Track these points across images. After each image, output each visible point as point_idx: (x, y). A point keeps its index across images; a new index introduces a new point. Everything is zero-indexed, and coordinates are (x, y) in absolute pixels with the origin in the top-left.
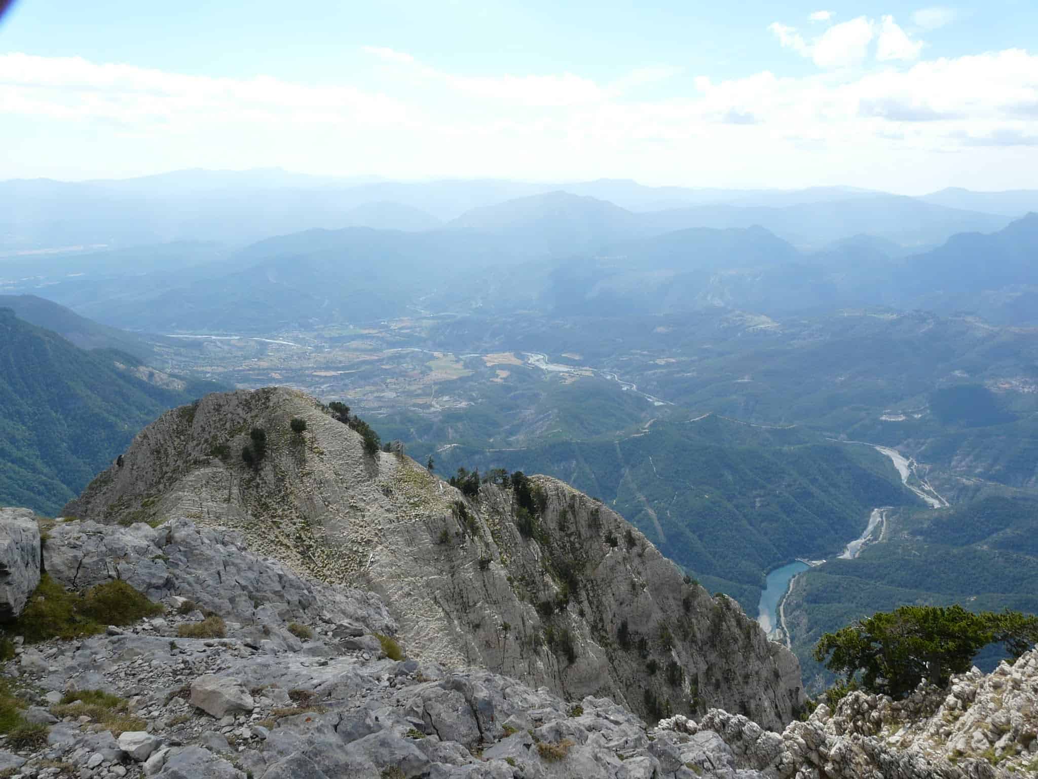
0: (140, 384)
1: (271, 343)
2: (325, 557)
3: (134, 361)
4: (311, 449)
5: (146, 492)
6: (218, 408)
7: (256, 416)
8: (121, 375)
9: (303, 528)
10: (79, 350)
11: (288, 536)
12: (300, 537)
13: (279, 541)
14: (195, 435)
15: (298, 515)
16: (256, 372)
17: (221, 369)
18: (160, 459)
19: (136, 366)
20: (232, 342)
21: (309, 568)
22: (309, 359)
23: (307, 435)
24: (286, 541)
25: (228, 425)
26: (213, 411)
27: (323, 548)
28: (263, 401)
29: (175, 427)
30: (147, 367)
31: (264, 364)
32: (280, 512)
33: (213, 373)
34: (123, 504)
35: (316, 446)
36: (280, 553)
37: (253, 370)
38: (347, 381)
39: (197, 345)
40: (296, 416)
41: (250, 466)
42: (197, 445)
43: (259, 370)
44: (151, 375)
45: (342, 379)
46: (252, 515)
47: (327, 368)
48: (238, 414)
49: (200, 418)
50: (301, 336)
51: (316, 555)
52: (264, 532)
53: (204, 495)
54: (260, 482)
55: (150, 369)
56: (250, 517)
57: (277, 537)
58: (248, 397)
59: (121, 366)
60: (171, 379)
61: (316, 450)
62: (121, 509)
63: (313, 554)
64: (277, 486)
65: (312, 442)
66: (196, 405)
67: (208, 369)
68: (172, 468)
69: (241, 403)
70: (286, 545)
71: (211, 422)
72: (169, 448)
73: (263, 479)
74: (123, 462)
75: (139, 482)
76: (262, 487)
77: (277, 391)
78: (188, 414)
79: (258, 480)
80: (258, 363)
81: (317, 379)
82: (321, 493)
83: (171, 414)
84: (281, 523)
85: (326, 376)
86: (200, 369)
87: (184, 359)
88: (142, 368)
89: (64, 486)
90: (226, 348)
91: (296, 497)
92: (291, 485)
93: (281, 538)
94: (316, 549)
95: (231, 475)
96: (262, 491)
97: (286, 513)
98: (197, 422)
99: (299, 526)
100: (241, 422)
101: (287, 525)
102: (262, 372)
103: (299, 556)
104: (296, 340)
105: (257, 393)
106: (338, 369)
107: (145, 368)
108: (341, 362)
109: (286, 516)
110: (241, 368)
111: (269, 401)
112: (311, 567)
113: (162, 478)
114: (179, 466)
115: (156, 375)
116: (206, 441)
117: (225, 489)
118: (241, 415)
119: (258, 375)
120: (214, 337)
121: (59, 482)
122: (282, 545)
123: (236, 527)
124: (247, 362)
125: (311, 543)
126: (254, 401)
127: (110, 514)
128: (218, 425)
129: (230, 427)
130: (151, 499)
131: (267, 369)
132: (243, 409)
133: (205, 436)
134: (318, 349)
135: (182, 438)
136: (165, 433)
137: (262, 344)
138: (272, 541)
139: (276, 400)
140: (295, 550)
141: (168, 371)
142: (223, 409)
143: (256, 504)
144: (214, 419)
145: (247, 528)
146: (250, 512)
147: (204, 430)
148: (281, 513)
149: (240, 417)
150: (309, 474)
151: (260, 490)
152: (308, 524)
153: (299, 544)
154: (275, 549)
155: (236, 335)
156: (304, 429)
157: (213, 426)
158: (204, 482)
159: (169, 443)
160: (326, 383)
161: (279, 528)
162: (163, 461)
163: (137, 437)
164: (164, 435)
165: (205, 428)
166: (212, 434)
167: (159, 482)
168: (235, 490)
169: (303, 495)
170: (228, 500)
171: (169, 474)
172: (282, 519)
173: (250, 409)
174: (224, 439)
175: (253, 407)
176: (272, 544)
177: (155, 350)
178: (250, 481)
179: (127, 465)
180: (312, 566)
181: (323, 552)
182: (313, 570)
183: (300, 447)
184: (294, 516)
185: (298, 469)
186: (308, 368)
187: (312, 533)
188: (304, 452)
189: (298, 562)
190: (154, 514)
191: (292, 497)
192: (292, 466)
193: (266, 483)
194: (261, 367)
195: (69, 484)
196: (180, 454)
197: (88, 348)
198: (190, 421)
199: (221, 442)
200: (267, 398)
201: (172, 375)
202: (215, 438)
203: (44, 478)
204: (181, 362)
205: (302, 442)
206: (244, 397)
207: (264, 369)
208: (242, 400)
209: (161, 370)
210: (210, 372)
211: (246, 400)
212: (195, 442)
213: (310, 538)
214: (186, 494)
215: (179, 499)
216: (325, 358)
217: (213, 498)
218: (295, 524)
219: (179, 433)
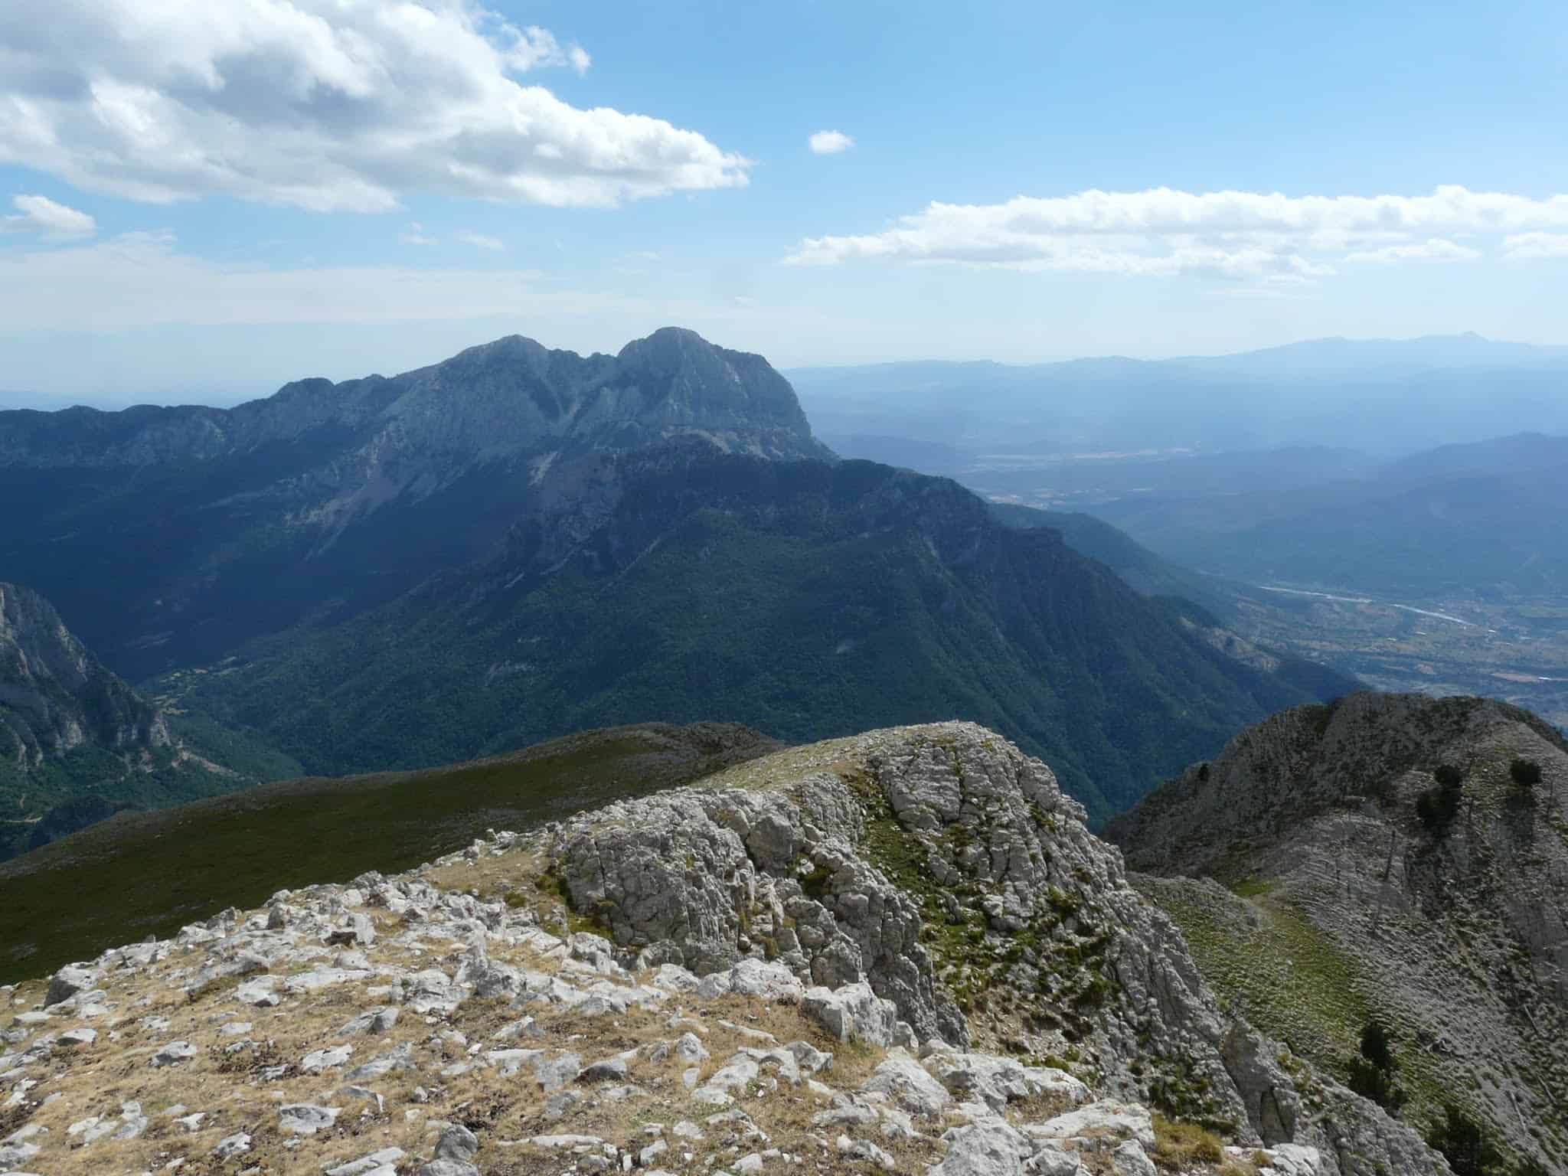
0: (1212, 656)
1: (1425, 616)
2: (1555, 1022)
3: (1209, 620)
4: (1546, 819)
5: (1237, 828)
6: (1371, 717)
7: (1440, 742)
8: (1186, 636)
9: (1515, 957)
10: (1134, 594)
11: (1485, 964)
12: (1508, 973)
13: (1469, 969)
14: (1328, 755)
15: (1507, 931)
16: (1393, 659)
17: (1335, 647)
18: (1264, 780)
19: (1208, 626)
20: (1359, 607)
21: (1521, 1033)
22: (1488, 649)
23: (1540, 792)
24: (1480, 972)
25: (1386, 748)
26: (1362, 721)
27: (1552, 1005)
28: (1456, 718)
29: (1295, 735)
30: (1225, 629)
31: (1407, 648)
32: (1474, 917)
33: (1322, 652)
34: (1200, 839)
35: (1555, 815)
36: (1467, 991)
37: (1387, 654)
38: (1557, 696)
39: (1302, 606)
40: (1520, 755)
41: (1427, 826)
42: (1330, 771)
43: (1397, 656)
44: (1230, 642)
45: (1547, 692)
46: (1423, 911)
47: (1518, 669)
48: (1406, 733)
49: (1337, 730)
50: (1478, 610)
51: (1537, 1013)
52: (1441, 947)
53: (1344, 858)
54: (1443, 857)
55: (1230, 633)
56: (1418, 913)
57: (1464, 960)
58: (1428, 708)
59: (1188, 624)
60: (1258, 652)
61: (1555, 822)
62: (1197, 846)
63: (1532, 1011)
64: (1473, 872)
65: (1549, 807)
66: (1334, 705)
67: (1315, 644)
68: (1283, 799)
69: (1413, 715)
70: (1480, 979)
71: (1357, 739)
72: (1281, 768)
73: (1448, 853)
74: (1208, 775)
75: (1229, 811)
76: (1446, 867)
77: (1485, 705)
78: (1320, 719)
79: (1439, 853)
80: (1398, 645)
81: (1500, 685)
82: (1559, 903)
83: (1291, 715)
84: (1474, 938)
85: (1516, 682)
86: (1304, 643)
87: (1280, 625)
88: (1218, 632)
89: (1090, 782)
90: (1348, 616)
91: (1509, 899)
92: (1501, 875)
93: (1472, 965)
94: (1538, 1003)
95: (1394, 835)
96: (1445, 874)
97: (1485, 922)
98: (1333, 735)
99: (1508, 951)
100: (1411, 746)
101: (1485, 944)
102: (1401, 659)
103: (1503, 1006)
104: (1468, 615)
105: (1445, 702)
106: (1543, 673)
107: (1221, 631)
108: (1548, 662)
109: (1485, 927)
110: (1367, 649)
111: (1467, 719)
112: (1526, 1034)
113: (1266, 811)
114: (1294, 799)
115: (1236, 644)
116: (1345, 767)
117: (1381, 856)
118: (1412, 735)
119: (1396, 664)
120: (1329, 597)
121: (1086, 776)
122: (1472, 976)
123: (1393, 925)
124: (1380, 641)
125: (1529, 988)
126: (1437, 715)
127: (1180, 849)
128: (1368, 744)
129: (1390, 752)
130: (1245, 841)
131: (1412, 657)
132: (1417, 726)
133: (1345, 759)
134: (1508, 634)
135: (1304, 753)
136: (1279, 741)
137: (1407, 614)
138: (1455, 966)
139: (1479, 720)
140: (1495, 992)
141: (1255, 639)
142: (1380, 719)
143: (1432, 893)
144: (1362, 733)
145: (1412, 932)
146: (1419, 905)
147: (1343, 749)
148: (1475, 920)
149: (1409, 739)
150: (1537, 862)
151: (1440, 871)
152: (1526, 952)
153: (1505, 984)
154: (1458, 982)
155: (1367, 598)
156: (1537, 781)
157: (1360, 745)
158: (1347, 838)
159: (1283, 760)
160: (1515, 693)
161: (1469, 945)
162: (1270, 784)
163: (1234, 741)
164: (1275, 745)
165: (1344, 746)
166: (1357, 757)
167: (1260, 818)
168: (1398, 863)
169: (1523, 899)
170: (1384, 877)
171: (1277, 808)
172: (1476, 931)
173: (1431, 729)
174: (1377, 770)
175: (1435, 726)
176: (1453, 971)
177: (1239, 606)
178: (1423, 852)
179: (1213, 779)
180: (1527, 1032)
181: (1552, 1011)
182: (1528, 1039)
183: (1524, 812)
184: (1500, 930)
185: (1518, 850)
186: (1483, 664)
187: (1533, 972)
188: (1531, 822)
189: (1499, 1017)
190: (1258, 870)
191: (1499, 898)
192: (1506, 841)
193: (1453, 861)
194: (1401, 652)
195: (1097, 780)
196: (1298, 778)
197: (1147, 593)
198: (1321, 729)
199: (1371, 773)
200: (1464, 714)
201: (1259, 647)
202: (1361, 765)
203: (1068, 766)
204: (1276, 628)
205: (1531, 802)
206: (1419, 706)
207: (1407, 656)
208: (1416, 710)
209: (1245, 637)
210: (1318, 649)
211: (1423, 712)
212: (1326, 766)
213: (1528, 979)
214: (1315, 850)
215: (1304, 857)
216: (1519, 651)
217: (1359, 868)
218: (1500, 946)
219: (1301, 746)
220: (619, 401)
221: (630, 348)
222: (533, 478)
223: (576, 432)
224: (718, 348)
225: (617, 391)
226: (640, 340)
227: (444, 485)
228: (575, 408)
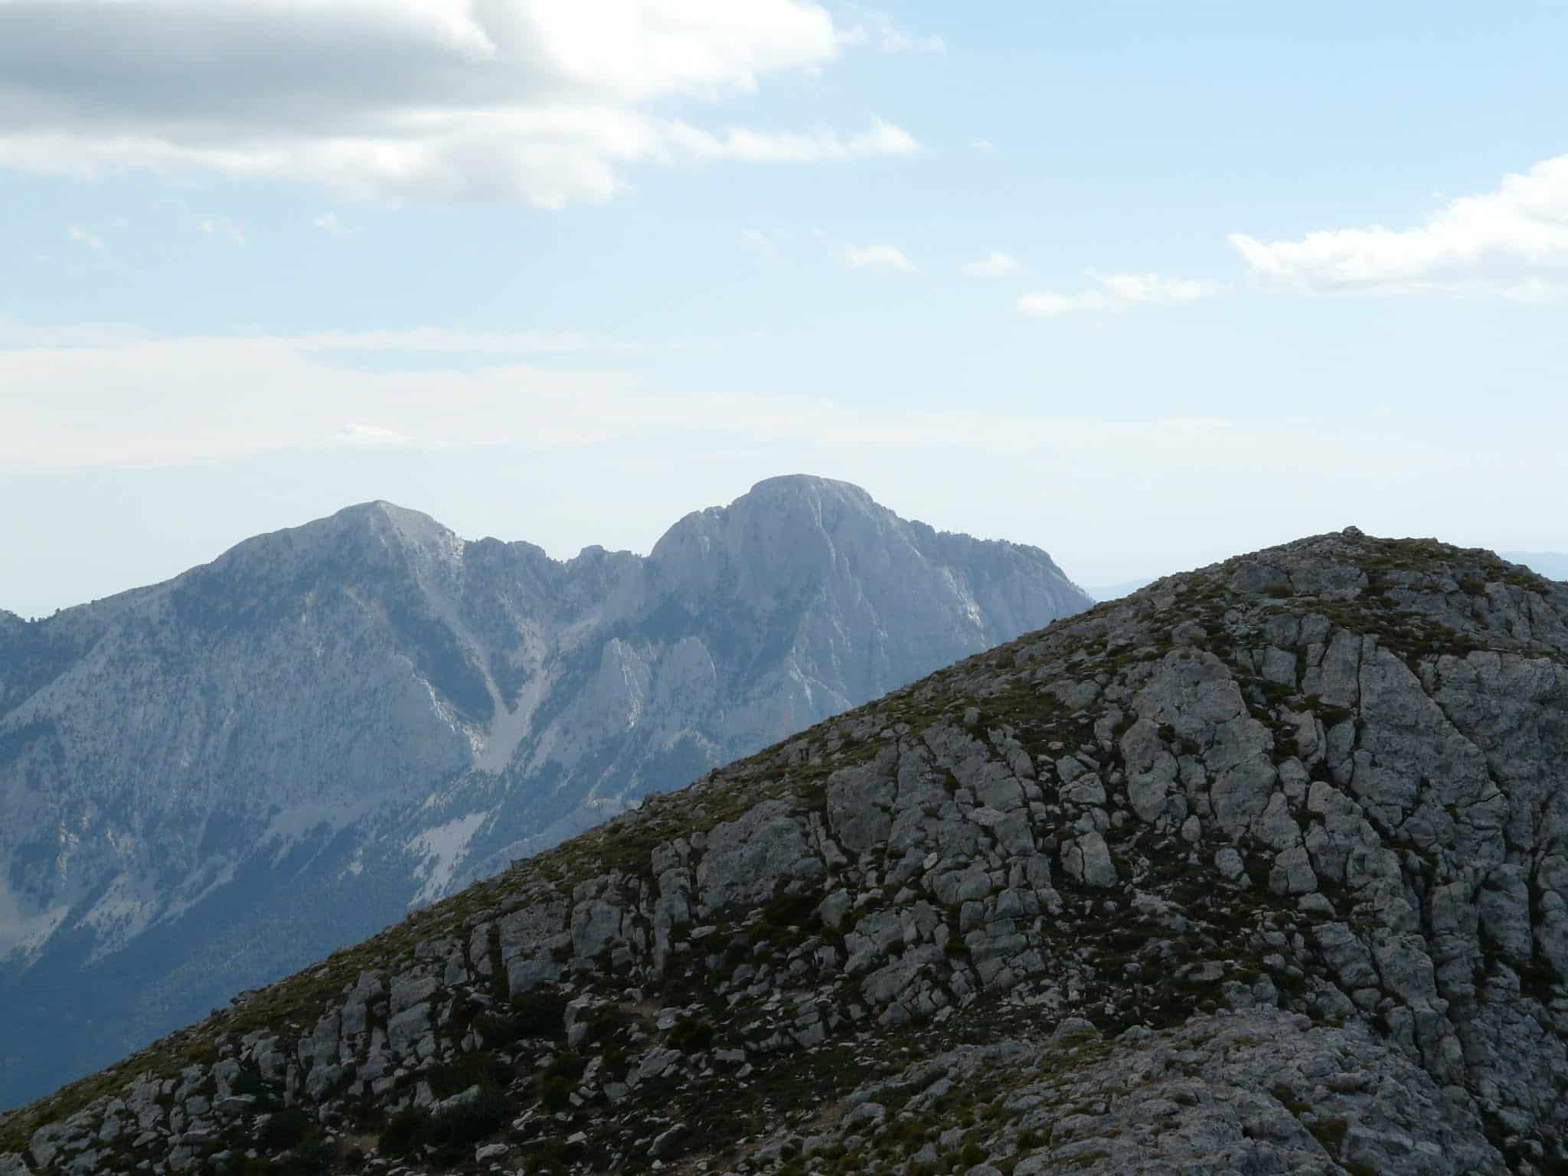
220: (655, 675)
221: (685, 531)
222: (419, 885)
223: (539, 760)
224: (920, 530)
225: (652, 652)
226: (710, 512)
227: (179, 907)
228: (533, 694)
